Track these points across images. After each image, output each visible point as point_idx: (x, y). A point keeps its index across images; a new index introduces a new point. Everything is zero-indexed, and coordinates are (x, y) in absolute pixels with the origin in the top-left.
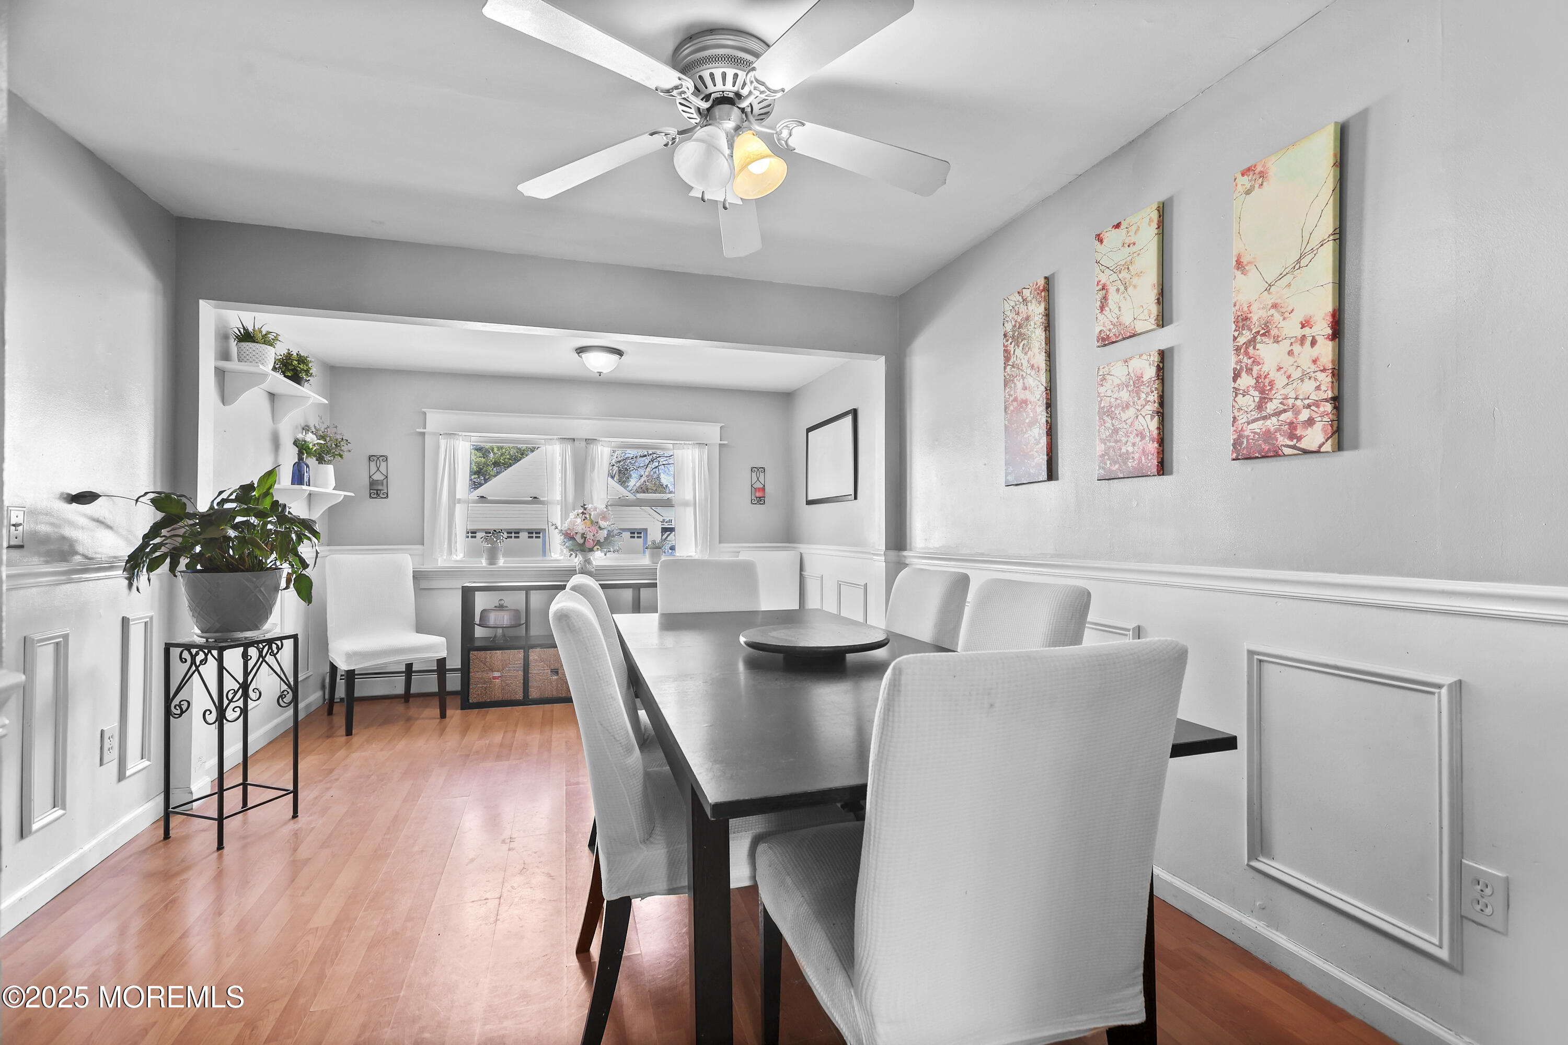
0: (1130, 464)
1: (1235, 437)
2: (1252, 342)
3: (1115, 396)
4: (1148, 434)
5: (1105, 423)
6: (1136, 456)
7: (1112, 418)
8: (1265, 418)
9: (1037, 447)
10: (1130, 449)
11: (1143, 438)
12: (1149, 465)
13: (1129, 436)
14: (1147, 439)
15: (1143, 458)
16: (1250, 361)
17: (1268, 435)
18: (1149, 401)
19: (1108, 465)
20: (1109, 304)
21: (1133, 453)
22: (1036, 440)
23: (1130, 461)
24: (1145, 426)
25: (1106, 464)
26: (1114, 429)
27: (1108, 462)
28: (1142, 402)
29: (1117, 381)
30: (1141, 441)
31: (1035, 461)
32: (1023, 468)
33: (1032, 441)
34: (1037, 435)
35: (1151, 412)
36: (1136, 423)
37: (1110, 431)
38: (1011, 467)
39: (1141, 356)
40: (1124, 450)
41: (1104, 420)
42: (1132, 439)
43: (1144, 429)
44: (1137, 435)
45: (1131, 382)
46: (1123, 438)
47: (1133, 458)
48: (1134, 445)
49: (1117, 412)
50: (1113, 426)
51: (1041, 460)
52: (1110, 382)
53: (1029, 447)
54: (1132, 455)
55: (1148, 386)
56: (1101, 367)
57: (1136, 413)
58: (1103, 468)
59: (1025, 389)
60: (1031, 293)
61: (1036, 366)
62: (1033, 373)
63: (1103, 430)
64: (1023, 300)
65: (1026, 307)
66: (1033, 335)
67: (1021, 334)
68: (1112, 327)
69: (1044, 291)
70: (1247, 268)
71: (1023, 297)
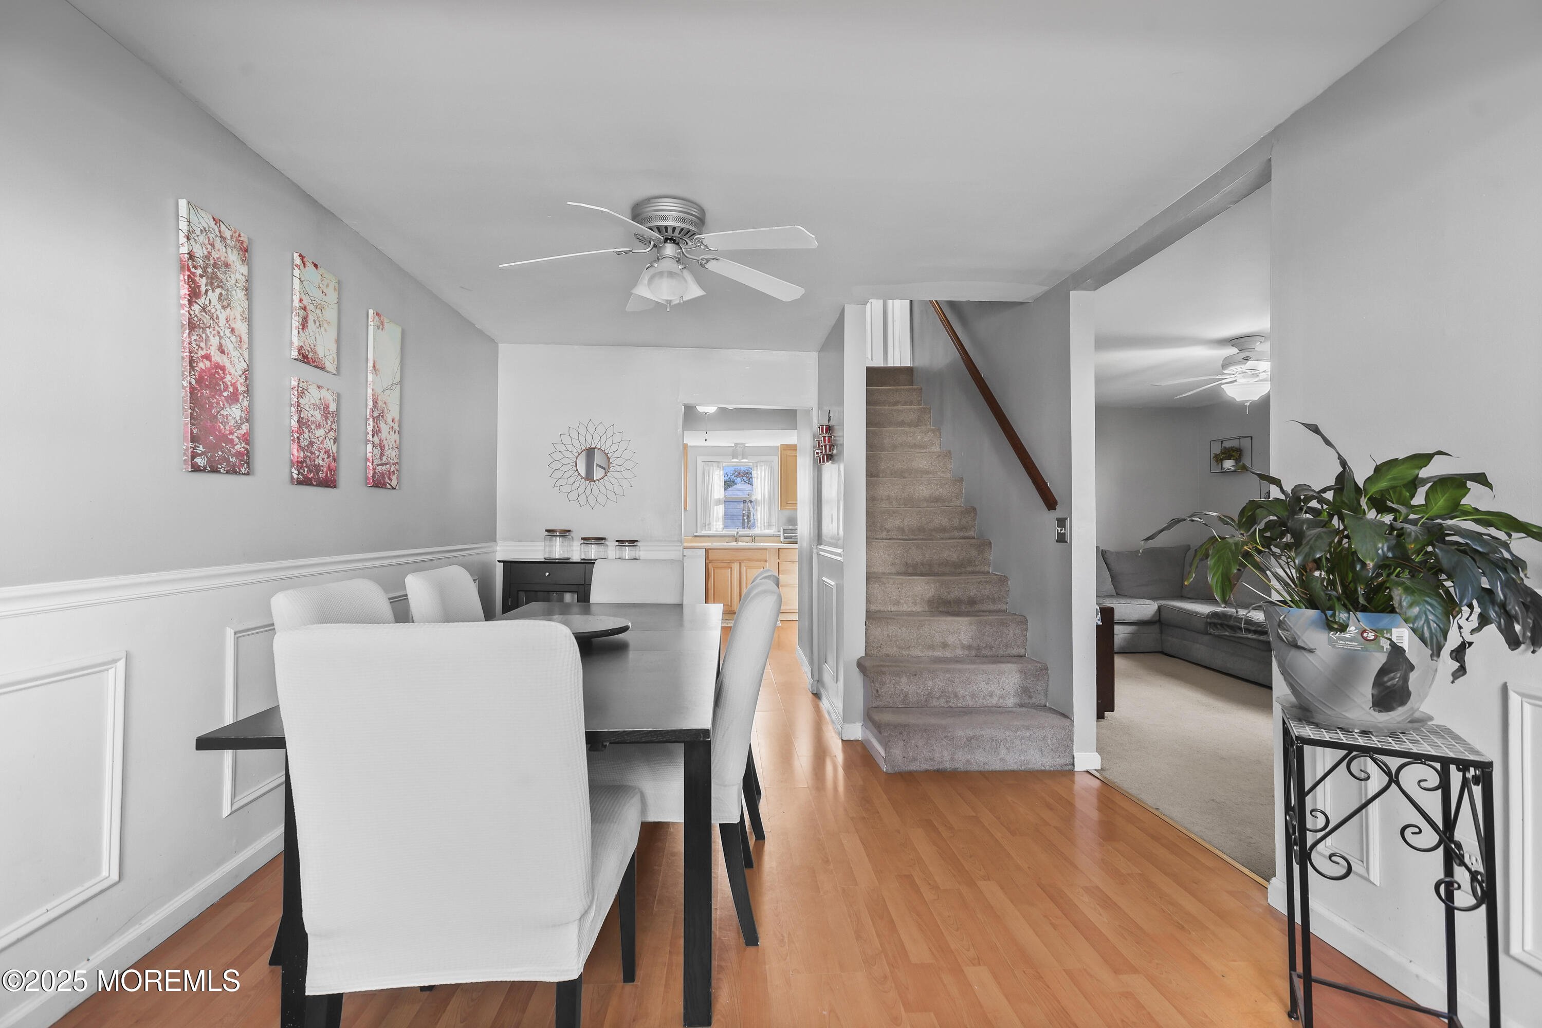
0: (321, 475)
1: (373, 472)
2: (378, 417)
3: (312, 412)
4: (332, 454)
5: (303, 433)
6: (325, 469)
7: (309, 432)
8: (382, 465)
9: (238, 432)
10: (321, 463)
11: (329, 457)
12: (332, 479)
13: (320, 452)
14: (331, 458)
15: (329, 473)
16: (378, 429)
17: (383, 474)
18: (333, 429)
19: (306, 472)
20: (308, 327)
21: (322, 466)
22: (237, 422)
23: (321, 472)
24: (330, 448)
25: (304, 471)
26: (310, 441)
27: (306, 470)
28: (328, 427)
29: (313, 401)
30: (328, 458)
31: (236, 447)
32: (220, 453)
33: (232, 422)
34: (238, 418)
35: (333, 438)
36: (325, 442)
37: (308, 442)
38: (201, 446)
39: (328, 390)
40: (316, 462)
41: (303, 430)
42: (322, 455)
43: (329, 449)
44: (325, 452)
45: (322, 407)
46: (316, 452)
47: (323, 470)
48: (323, 459)
49: (313, 427)
50: (310, 438)
51: (243, 450)
52: (307, 399)
53: (227, 428)
54: (322, 468)
55: (332, 417)
56: (301, 380)
57: (325, 435)
58: (302, 474)
59: (223, 352)
60: (232, 237)
61: (237, 333)
62: (233, 339)
63: (302, 439)
64: (221, 237)
65: (224, 248)
66: (234, 292)
67: (217, 277)
68: (310, 350)
69: (245, 251)
70: (377, 372)
71: (220, 231)
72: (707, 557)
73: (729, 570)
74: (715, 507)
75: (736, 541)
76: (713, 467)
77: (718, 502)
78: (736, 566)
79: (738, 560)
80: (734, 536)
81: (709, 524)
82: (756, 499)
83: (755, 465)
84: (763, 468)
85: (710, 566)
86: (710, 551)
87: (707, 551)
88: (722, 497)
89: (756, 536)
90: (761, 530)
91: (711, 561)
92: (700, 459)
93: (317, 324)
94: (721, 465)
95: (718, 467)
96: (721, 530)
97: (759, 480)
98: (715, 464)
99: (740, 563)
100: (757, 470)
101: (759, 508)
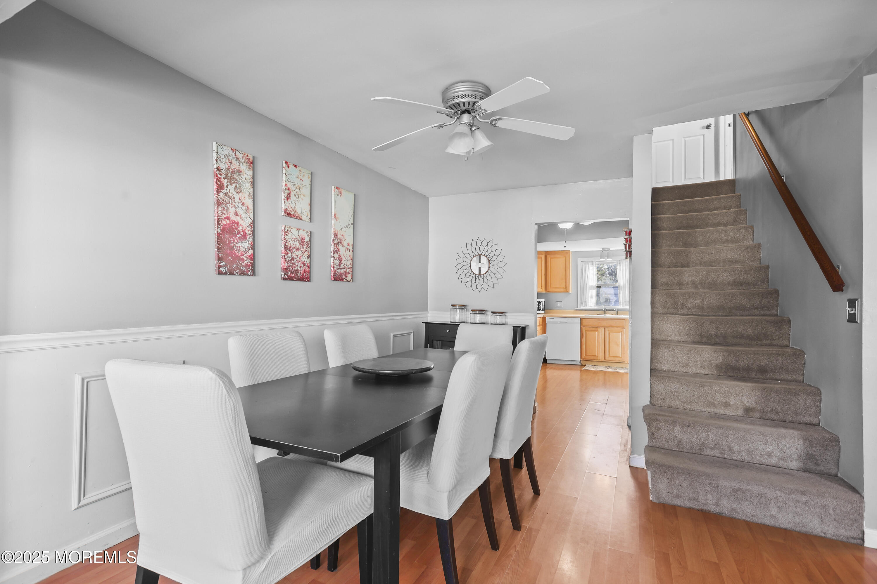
0: (299, 275)
1: (334, 273)
2: (338, 243)
3: (293, 242)
4: (306, 264)
5: (288, 253)
6: (302, 272)
7: (292, 253)
8: (340, 269)
9: (246, 254)
10: (299, 269)
11: (304, 265)
12: (307, 277)
13: (299, 263)
14: (306, 266)
15: (304, 274)
16: (337, 249)
17: (341, 274)
18: (307, 251)
19: (289, 274)
20: (291, 199)
21: (300, 270)
22: (245, 250)
23: (299, 274)
24: (305, 261)
25: (288, 273)
26: (292, 258)
27: (289, 272)
28: (304, 250)
29: (294, 237)
30: (304, 266)
31: (245, 262)
32: (235, 265)
33: (243, 250)
34: (246, 247)
35: (307, 256)
36: (302, 258)
37: (291, 258)
38: (224, 262)
39: (304, 230)
40: (296, 268)
41: (287, 252)
42: (300, 264)
43: (305, 262)
44: (302, 263)
45: (300, 240)
46: (296, 263)
47: (300, 273)
48: (301, 267)
49: (294, 251)
50: (292, 256)
51: (249, 263)
52: (290, 235)
53: (240, 252)
54: (300, 271)
55: (307, 244)
56: (286, 226)
57: (301, 254)
58: (287, 275)
59: (237, 215)
60: (243, 157)
61: (246, 205)
62: (244, 208)
63: (287, 257)
64: (236, 158)
65: (238, 163)
66: (244, 185)
67: (234, 178)
68: (292, 210)
69: (252, 164)
70: (337, 219)
71: (235, 155)
72: (581, 324)
73: (597, 333)
74: (590, 291)
75: (604, 314)
76: (588, 264)
77: (592, 288)
78: (601, 331)
79: (604, 326)
80: (602, 310)
81: (585, 302)
82: (619, 285)
83: (619, 263)
84: (624, 264)
85: (583, 329)
86: (583, 320)
87: (582, 319)
88: (595, 285)
89: (618, 310)
90: (623, 306)
91: (584, 326)
92: (579, 260)
93: (297, 196)
94: (594, 263)
95: (592, 264)
96: (594, 306)
97: (621, 271)
98: (590, 263)
99: (604, 328)
100: (620, 266)
101: (621, 292)
